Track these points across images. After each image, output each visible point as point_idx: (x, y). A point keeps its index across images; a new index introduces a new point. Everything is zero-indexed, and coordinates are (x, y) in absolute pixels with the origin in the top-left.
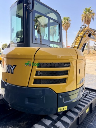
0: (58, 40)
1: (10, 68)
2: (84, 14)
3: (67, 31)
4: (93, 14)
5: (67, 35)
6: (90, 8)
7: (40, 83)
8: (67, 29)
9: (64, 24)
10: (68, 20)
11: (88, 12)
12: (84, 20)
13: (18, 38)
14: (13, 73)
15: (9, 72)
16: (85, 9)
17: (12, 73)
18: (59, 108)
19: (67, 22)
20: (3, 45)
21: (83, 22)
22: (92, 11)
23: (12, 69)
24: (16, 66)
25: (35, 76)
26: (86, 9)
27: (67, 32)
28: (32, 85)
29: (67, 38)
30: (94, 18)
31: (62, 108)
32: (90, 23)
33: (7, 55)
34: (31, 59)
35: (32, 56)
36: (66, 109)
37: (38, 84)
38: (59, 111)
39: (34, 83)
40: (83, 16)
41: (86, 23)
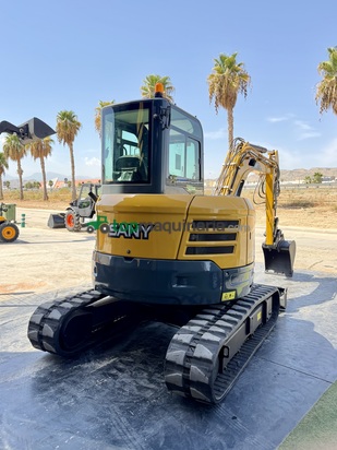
0: (194, 174)
2: (216, 74)
4: (243, 76)
6: (235, 56)
11: (229, 67)
12: (216, 93)
16: (219, 60)
18: (224, 294)
21: (214, 99)
22: (241, 68)
25: (187, 242)
26: (223, 58)
28: (184, 256)
30: (247, 88)
31: (228, 294)
36: (233, 298)
38: (224, 299)
39: (187, 254)
40: (213, 79)
41: (223, 104)
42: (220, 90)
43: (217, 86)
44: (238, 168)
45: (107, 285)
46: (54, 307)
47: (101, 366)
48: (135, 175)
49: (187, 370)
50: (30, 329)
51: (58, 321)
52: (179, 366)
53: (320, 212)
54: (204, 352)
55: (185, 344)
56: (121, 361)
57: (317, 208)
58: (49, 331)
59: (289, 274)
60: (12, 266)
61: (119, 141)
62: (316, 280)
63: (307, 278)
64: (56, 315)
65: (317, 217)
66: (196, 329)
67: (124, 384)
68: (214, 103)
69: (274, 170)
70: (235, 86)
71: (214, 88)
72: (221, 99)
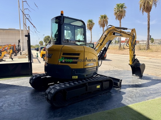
3: (121, 20)
7: (64, 63)
8: (121, 18)
9: (118, 12)
10: (122, 7)
14: (51, 58)
18: (73, 77)
19: (120, 9)
20: (45, 37)
23: (51, 56)
24: (52, 54)
27: (120, 22)
30: (157, 3)
31: (75, 77)
33: (49, 49)
34: (59, 51)
36: (77, 78)
39: (61, 63)
40: (141, 2)
41: (145, 11)
42: (144, 6)
43: (143, 4)
44: (106, 36)
54: (53, 91)
55: (50, 89)
59: (141, 76)
62: (152, 80)
66: (57, 85)
68: (141, 11)
69: (132, 36)
70: (151, 3)
71: (141, 5)
72: (144, 9)
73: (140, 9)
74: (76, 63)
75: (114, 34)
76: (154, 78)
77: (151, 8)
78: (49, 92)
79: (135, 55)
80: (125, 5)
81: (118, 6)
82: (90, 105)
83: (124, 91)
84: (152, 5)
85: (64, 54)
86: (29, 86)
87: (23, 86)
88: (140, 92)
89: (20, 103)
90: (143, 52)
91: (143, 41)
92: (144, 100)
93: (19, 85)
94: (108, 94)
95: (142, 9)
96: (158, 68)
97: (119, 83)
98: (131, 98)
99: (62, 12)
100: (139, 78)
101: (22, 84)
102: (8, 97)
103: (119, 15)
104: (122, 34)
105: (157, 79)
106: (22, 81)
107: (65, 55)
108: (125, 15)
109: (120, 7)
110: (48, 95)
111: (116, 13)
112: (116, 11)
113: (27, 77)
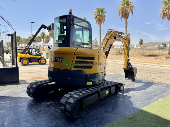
1: (59, 59)
2: (121, 6)
3: (101, 25)
4: (132, 7)
5: (100, 29)
7: (77, 68)
8: (101, 22)
9: (98, 16)
10: (102, 11)
11: (126, 4)
13: (60, 40)
15: (58, 62)
16: (123, 1)
17: (60, 62)
18: (87, 83)
19: (100, 14)
22: (131, 4)
23: (61, 60)
24: (63, 58)
27: (100, 27)
29: (100, 33)
30: (133, 11)
31: (89, 83)
32: (128, 17)
33: (55, 51)
34: (73, 54)
35: (73, 52)
36: (91, 84)
37: (76, 68)
38: (87, 84)
39: (74, 68)
40: (120, 8)
41: (124, 17)
42: (123, 12)
43: (121, 11)
44: (108, 40)
45: (51, 78)
46: (34, 84)
47: (48, 104)
48: (63, 41)
49: (65, 106)
50: (27, 90)
51: (35, 88)
52: (63, 104)
53: (160, 58)
54: (72, 101)
55: (67, 98)
56: (55, 103)
57: (159, 57)
58: (31, 91)
59: (134, 80)
60: (40, 72)
61: (62, 30)
62: (144, 83)
63: (140, 82)
64: (34, 86)
65: (158, 60)
66: (73, 93)
67: (51, 110)
68: (120, 17)
69: (127, 41)
70: (128, 11)
71: (120, 12)
72: (123, 15)
73: (119, 15)
74: (91, 67)
75: (115, 38)
76: (144, 81)
77: (128, 15)
78: (66, 102)
79: (129, 60)
80: (105, 10)
81: (98, 10)
82: (107, 112)
83: (129, 95)
84: (129, 12)
85: (77, 58)
86: (24, 96)
87: (14, 96)
88: (143, 95)
89: (25, 118)
90: (121, 57)
91: (117, 46)
92: (151, 103)
93: (9, 96)
94: (116, 99)
95: (120, 15)
96: (142, 72)
97: (122, 87)
98: (139, 101)
99: (71, 10)
100: (132, 81)
101: (13, 94)
102: (3, 112)
103: (99, 19)
104: (120, 38)
105: (147, 82)
106: (9, 90)
107: (79, 59)
108: (104, 20)
109: (100, 12)
110: (66, 106)
111: (97, 17)
112: (97, 15)
113: (13, 85)
